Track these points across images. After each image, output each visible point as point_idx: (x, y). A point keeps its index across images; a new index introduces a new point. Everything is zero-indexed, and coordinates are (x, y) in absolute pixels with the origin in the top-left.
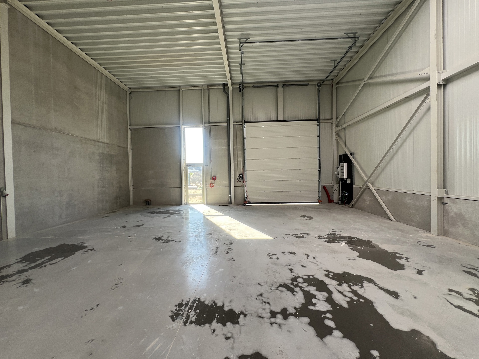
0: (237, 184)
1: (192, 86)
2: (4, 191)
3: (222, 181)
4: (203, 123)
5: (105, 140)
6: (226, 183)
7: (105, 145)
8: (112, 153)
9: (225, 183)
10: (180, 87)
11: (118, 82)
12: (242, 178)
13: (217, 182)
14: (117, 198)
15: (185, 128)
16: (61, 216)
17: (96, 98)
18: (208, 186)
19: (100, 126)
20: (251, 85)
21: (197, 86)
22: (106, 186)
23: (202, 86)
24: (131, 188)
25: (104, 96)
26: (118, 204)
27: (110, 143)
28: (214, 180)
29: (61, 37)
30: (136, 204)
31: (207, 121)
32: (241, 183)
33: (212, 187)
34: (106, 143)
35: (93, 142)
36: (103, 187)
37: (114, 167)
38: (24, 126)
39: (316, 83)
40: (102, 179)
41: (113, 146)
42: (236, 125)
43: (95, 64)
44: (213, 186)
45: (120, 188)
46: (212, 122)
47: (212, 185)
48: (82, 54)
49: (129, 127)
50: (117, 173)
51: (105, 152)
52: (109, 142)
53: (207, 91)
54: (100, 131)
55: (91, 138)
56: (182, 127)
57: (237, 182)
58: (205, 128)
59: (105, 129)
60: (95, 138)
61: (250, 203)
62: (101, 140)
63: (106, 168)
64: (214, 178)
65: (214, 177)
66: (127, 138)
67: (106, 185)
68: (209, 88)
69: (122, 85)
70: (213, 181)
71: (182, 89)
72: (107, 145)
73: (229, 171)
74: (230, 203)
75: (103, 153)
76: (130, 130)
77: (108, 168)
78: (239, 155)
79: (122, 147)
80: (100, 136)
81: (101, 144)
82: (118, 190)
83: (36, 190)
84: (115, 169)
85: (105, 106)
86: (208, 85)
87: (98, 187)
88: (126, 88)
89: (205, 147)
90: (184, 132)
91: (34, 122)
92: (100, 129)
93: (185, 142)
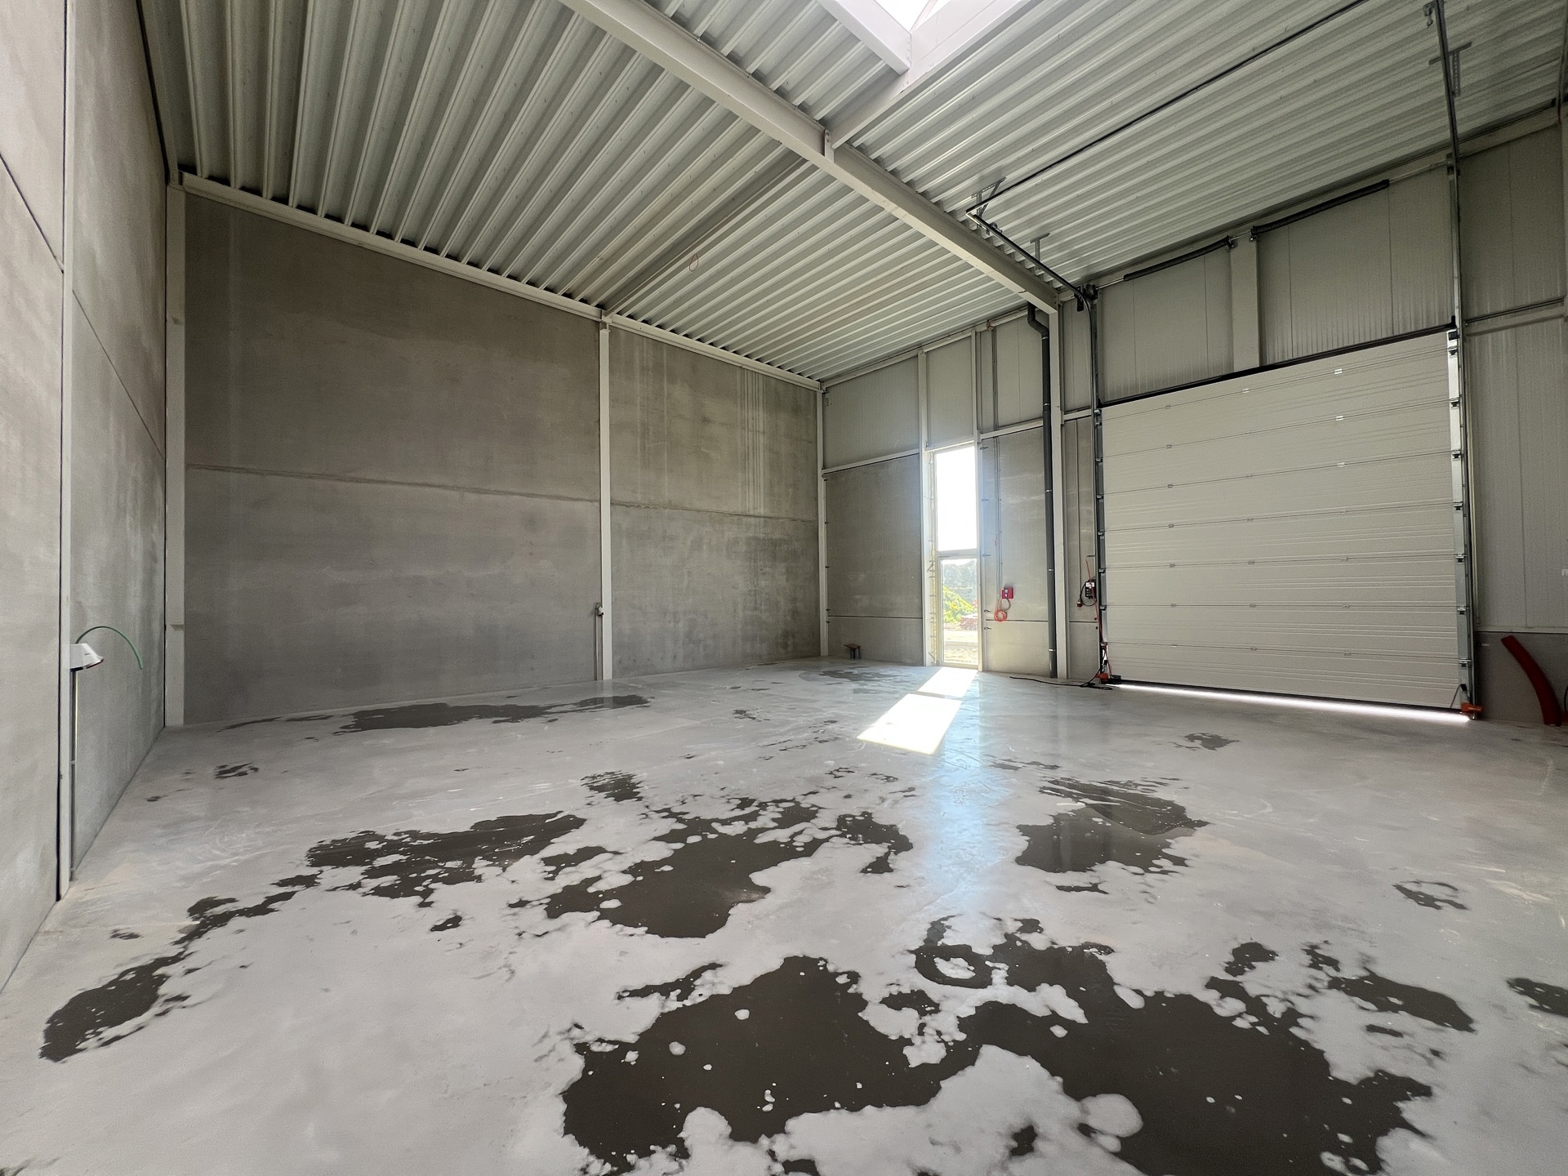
0: (1080, 614)
1: (948, 335)
2: (600, 609)
3: (1031, 602)
4: (976, 431)
5: (762, 511)
6: (1044, 608)
7: (762, 519)
8: (777, 536)
9: (1041, 608)
10: (920, 346)
11: (794, 377)
12: (1095, 594)
13: (1018, 604)
14: (786, 634)
15: (934, 453)
16: (675, 656)
17: (744, 428)
18: (991, 616)
19: (751, 483)
20: (1120, 276)
21: (962, 330)
22: (763, 606)
23: (974, 325)
24: (824, 616)
25: (759, 418)
26: (790, 649)
27: (773, 515)
28: (1007, 598)
29: (679, 339)
30: (833, 655)
31: (988, 421)
32: (1090, 611)
33: (1000, 621)
34: (764, 517)
35: (736, 518)
36: (755, 609)
37: (781, 567)
38: (626, 506)
39: (1441, 158)
40: (752, 593)
41: (781, 520)
42: (1076, 419)
43: (740, 359)
44: (1005, 618)
45: (795, 613)
46: (1004, 424)
47: (1002, 615)
48: (717, 352)
49: (820, 472)
50: (787, 580)
51: (762, 536)
52: (769, 514)
53: (989, 336)
54: (751, 494)
55: (731, 511)
56: (925, 455)
57: (1080, 605)
58: (982, 446)
59: (762, 487)
60: (740, 510)
61: (1118, 680)
62: (751, 513)
63: (762, 570)
64: (1008, 593)
65: (1006, 591)
66: (816, 499)
67: (761, 605)
68: (993, 325)
69: (804, 380)
70: (1005, 602)
71: (925, 351)
72: (765, 521)
73: (1048, 571)
74: (1054, 673)
75: (757, 539)
76: (823, 479)
77: (767, 569)
78: (1084, 515)
79: (803, 521)
80: (751, 505)
81: (752, 520)
82: (789, 618)
83: (640, 608)
84: (783, 571)
85: (761, 439)
86: (989, 320)
87: (745, 608)
88: (814, 383)
89: (983, 500)
90: (933, 466)
91: (639, 498)
92: (751, 490)
93: (933, 492)
